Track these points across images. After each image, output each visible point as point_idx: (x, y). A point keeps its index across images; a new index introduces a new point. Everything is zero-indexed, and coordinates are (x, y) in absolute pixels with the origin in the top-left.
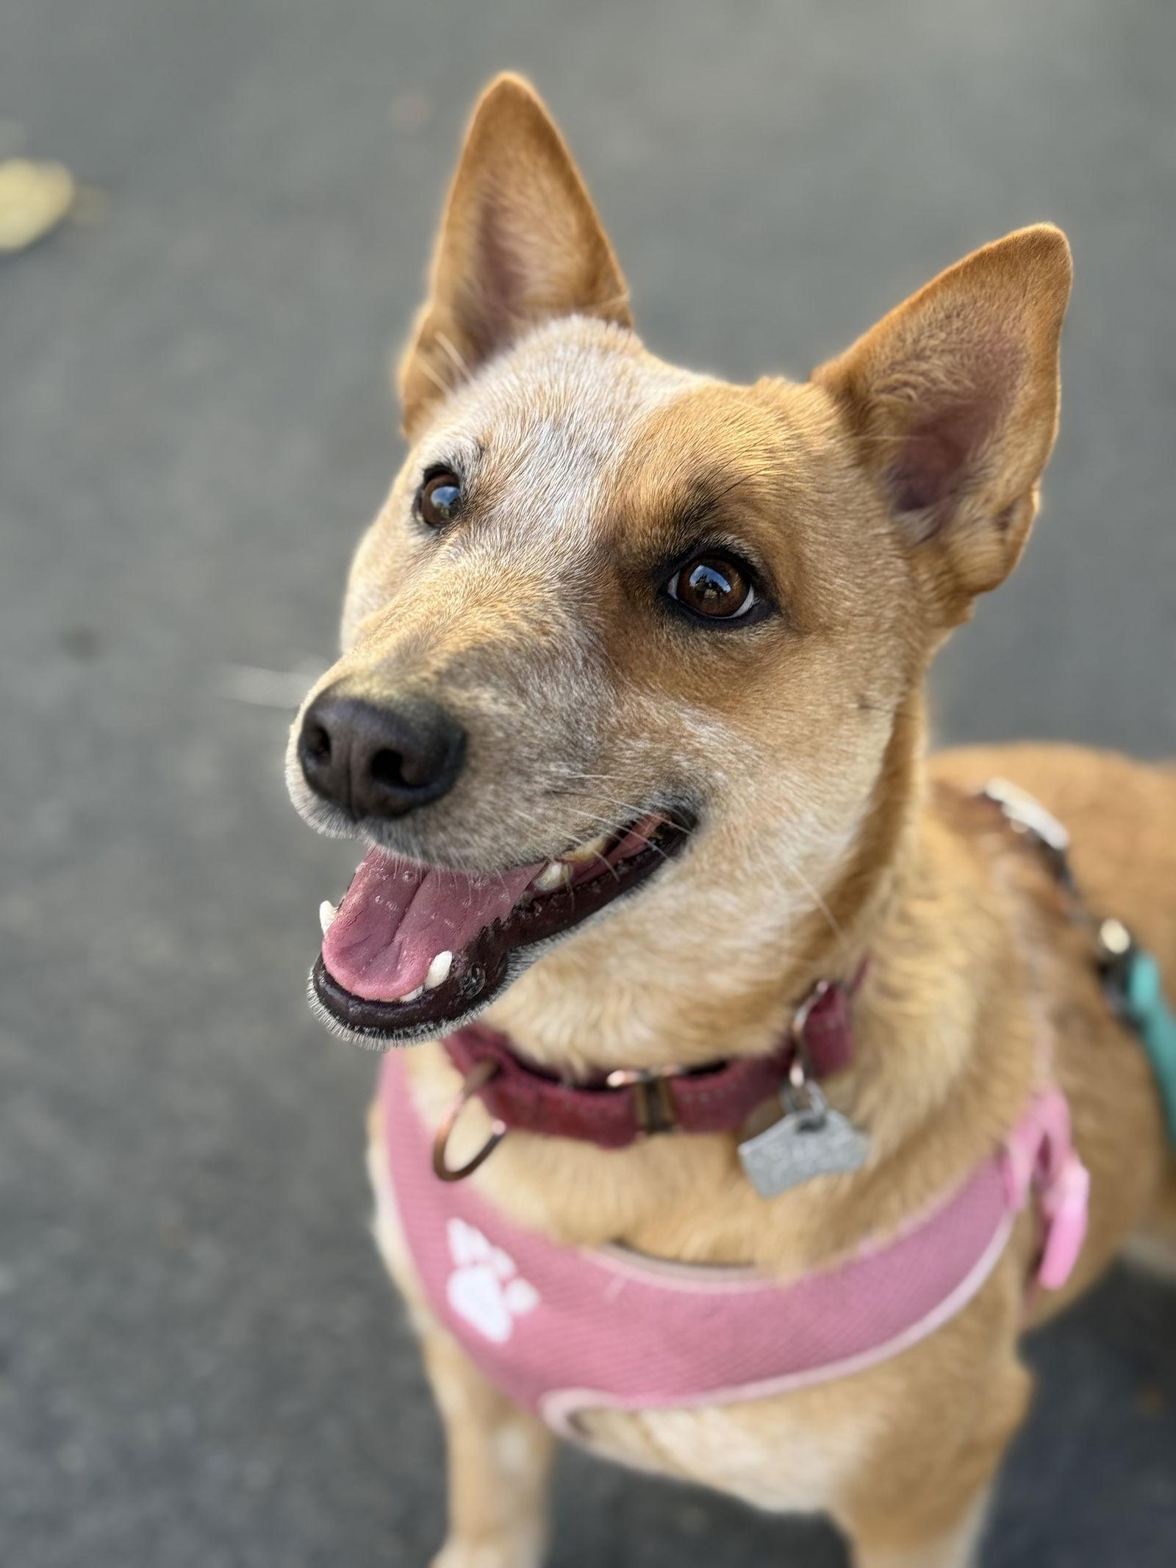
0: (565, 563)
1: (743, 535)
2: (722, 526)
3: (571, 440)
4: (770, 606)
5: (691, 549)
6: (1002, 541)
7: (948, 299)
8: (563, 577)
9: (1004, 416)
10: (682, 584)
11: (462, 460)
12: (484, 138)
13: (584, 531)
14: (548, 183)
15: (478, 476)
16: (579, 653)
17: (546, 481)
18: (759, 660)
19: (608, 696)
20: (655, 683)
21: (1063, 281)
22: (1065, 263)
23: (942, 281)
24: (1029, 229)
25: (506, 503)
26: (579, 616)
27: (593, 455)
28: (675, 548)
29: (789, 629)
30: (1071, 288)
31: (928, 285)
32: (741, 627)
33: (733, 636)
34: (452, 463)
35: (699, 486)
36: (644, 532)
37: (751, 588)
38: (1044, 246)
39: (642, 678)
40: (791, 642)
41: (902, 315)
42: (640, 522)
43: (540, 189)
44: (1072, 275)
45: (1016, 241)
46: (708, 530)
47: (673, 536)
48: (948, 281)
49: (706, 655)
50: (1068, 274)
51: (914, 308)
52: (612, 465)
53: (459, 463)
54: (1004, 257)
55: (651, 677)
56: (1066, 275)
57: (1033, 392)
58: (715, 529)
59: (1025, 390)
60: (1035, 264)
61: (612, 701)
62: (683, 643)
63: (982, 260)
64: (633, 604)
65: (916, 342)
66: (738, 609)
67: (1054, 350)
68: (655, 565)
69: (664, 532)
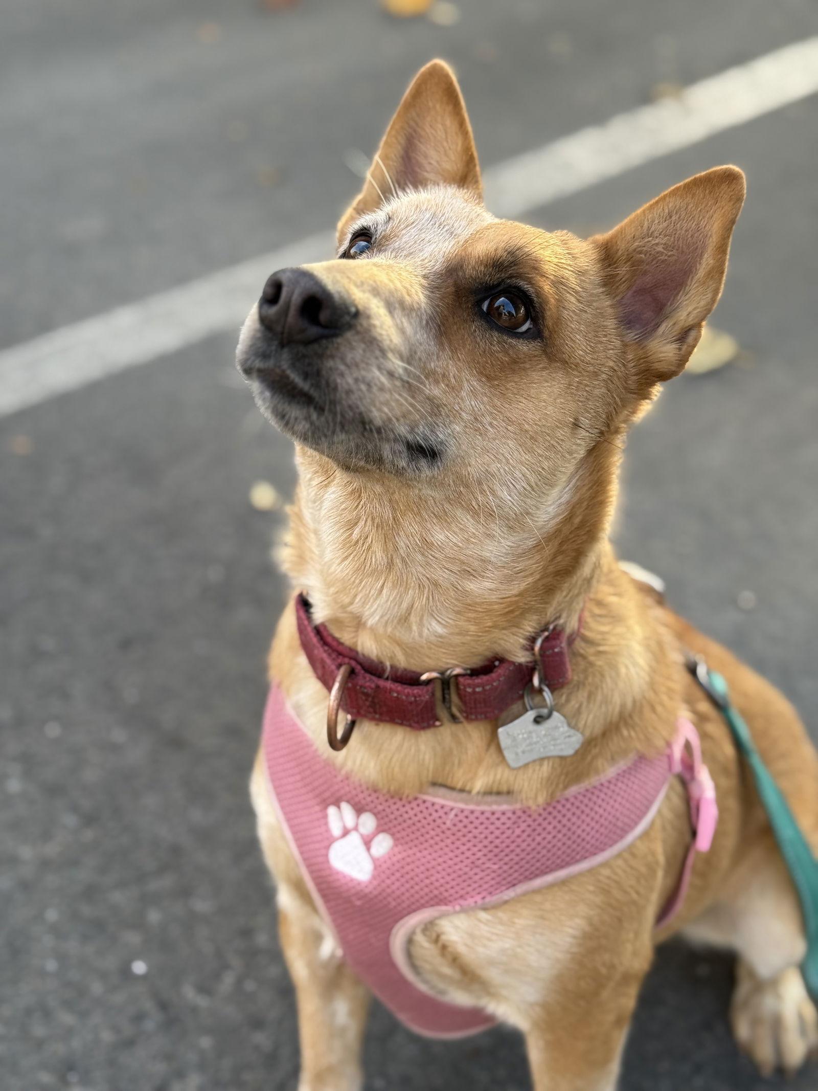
0: (426, 271)
1: (530, 283)
2: (519, 276)
3: (440, 224)
4: (537, 334)
5: (499, 284)
6: (680, 349)
7: (672, 203)
8: (425, 277)
9: (693, 277)
10: (490, 306)
11: (377, 227)
12: (417, 93)
13: (440, 261)
14: (449, 122)
15: (385, 231)
16: (424, 317)
17: (423, 236)
18: (524, 362)
19: (433, 347)
20: (461, 354)
21: (739, 199)
22: (742, 188)
23: (671, 193)
24: (725, 167)
25: (397, 243)
26: (428, 297)
27: (452, 233)
28: (491, 280)
29: (545, 352)
30: (743, 204)
31: (662, 194)
32: (519, 338)
33: (513, 341)
34: (371, 227)
35: (511, 253)
36: (474, 268)
37: (530, 319)
38: (730, 178)
39: (456, 349)
40: (544, 362)
41: (644, 211)
42: (473, 262)
43: (443, 125)
44: (745, 196)
45: (715, 172)
46: (511, 277)
47: (490, 274)
48: (674, 193)
49: (494, 346)
50: (742, 195)
51: (651, 207)
52: (462, 239)
53: (375, 228)
54: (708, 181)
55: (460, 350)
56: (741, 195)
57: (712, 262)
58: (514, 277)
59: (707, 261)
60: (724, 187)
61: (435, 353)
62: (483, 335)
63: (697, 183)
64: (460, 304)
65: (649, 228)
66: (520, 327)
67: (728, 237)
68: (478, 287)
69: (486, 270)
